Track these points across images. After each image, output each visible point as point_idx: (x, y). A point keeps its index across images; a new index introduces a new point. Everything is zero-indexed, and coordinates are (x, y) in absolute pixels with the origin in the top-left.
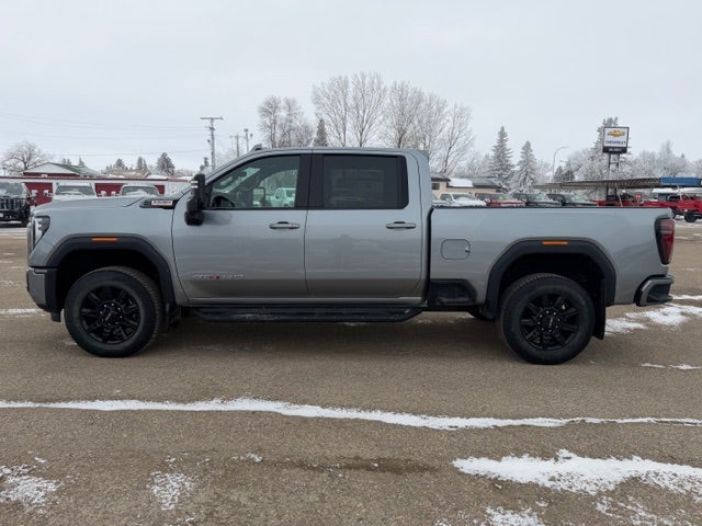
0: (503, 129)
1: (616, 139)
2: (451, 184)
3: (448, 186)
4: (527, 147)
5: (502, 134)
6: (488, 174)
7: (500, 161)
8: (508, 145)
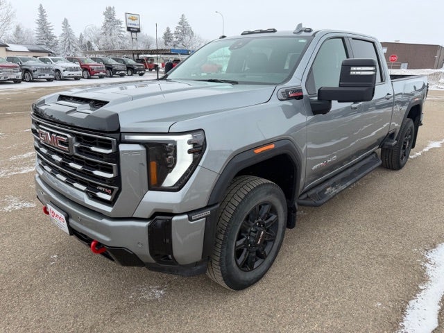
0: (41, 5)
1: (133, 22)
2: (9, 48)
3: (7, 50)
4: (65, 23)
5: (42, 10)
6: (37, 42)
7: (45, 32)
8: (48, 20)
